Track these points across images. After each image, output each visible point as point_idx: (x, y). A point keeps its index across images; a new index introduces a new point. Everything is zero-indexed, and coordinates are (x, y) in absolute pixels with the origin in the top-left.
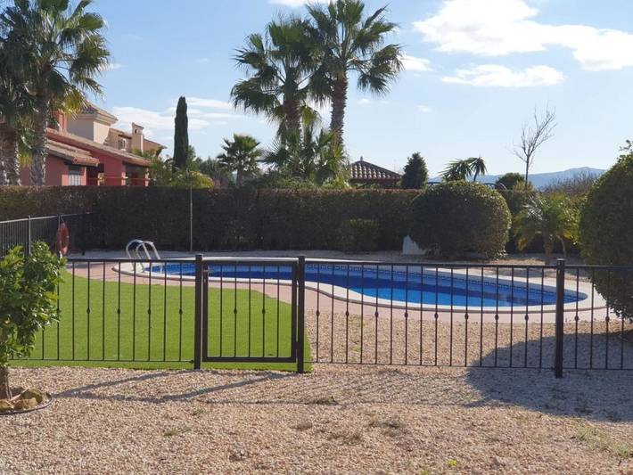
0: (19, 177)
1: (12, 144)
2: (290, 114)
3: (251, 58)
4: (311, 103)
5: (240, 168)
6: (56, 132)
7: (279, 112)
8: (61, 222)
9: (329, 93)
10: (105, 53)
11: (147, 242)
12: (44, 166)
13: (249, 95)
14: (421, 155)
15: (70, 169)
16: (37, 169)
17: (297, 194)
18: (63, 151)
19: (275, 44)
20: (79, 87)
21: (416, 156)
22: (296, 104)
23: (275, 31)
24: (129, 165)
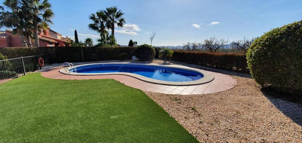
0: (32, 45)
1: (28, 37)
2: (102, 31)
3: (93, 18)
4: (106, 29)
5: (89, 44)
6: (46, 36)
7: (99, 31)
8: (40, 57)
9: (110, 28)
10: (52, 13)
11: (70, 63)
12: (38, 42)
13: (93, 27)
14: (132, 40)
15: (49, 43)
16: (36, 43)
17: (108, 48)
18: (46, 39)
19: (98, 16)
20: (46, 22)
21: (131, 40)
22: (103, 29)
23: (97, 13)
24: (65, 43)
